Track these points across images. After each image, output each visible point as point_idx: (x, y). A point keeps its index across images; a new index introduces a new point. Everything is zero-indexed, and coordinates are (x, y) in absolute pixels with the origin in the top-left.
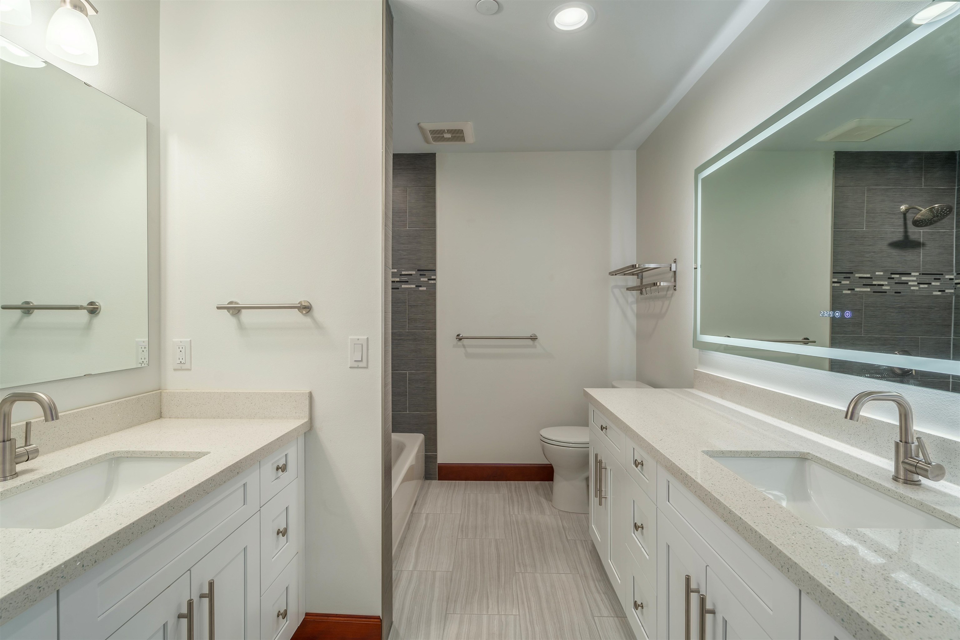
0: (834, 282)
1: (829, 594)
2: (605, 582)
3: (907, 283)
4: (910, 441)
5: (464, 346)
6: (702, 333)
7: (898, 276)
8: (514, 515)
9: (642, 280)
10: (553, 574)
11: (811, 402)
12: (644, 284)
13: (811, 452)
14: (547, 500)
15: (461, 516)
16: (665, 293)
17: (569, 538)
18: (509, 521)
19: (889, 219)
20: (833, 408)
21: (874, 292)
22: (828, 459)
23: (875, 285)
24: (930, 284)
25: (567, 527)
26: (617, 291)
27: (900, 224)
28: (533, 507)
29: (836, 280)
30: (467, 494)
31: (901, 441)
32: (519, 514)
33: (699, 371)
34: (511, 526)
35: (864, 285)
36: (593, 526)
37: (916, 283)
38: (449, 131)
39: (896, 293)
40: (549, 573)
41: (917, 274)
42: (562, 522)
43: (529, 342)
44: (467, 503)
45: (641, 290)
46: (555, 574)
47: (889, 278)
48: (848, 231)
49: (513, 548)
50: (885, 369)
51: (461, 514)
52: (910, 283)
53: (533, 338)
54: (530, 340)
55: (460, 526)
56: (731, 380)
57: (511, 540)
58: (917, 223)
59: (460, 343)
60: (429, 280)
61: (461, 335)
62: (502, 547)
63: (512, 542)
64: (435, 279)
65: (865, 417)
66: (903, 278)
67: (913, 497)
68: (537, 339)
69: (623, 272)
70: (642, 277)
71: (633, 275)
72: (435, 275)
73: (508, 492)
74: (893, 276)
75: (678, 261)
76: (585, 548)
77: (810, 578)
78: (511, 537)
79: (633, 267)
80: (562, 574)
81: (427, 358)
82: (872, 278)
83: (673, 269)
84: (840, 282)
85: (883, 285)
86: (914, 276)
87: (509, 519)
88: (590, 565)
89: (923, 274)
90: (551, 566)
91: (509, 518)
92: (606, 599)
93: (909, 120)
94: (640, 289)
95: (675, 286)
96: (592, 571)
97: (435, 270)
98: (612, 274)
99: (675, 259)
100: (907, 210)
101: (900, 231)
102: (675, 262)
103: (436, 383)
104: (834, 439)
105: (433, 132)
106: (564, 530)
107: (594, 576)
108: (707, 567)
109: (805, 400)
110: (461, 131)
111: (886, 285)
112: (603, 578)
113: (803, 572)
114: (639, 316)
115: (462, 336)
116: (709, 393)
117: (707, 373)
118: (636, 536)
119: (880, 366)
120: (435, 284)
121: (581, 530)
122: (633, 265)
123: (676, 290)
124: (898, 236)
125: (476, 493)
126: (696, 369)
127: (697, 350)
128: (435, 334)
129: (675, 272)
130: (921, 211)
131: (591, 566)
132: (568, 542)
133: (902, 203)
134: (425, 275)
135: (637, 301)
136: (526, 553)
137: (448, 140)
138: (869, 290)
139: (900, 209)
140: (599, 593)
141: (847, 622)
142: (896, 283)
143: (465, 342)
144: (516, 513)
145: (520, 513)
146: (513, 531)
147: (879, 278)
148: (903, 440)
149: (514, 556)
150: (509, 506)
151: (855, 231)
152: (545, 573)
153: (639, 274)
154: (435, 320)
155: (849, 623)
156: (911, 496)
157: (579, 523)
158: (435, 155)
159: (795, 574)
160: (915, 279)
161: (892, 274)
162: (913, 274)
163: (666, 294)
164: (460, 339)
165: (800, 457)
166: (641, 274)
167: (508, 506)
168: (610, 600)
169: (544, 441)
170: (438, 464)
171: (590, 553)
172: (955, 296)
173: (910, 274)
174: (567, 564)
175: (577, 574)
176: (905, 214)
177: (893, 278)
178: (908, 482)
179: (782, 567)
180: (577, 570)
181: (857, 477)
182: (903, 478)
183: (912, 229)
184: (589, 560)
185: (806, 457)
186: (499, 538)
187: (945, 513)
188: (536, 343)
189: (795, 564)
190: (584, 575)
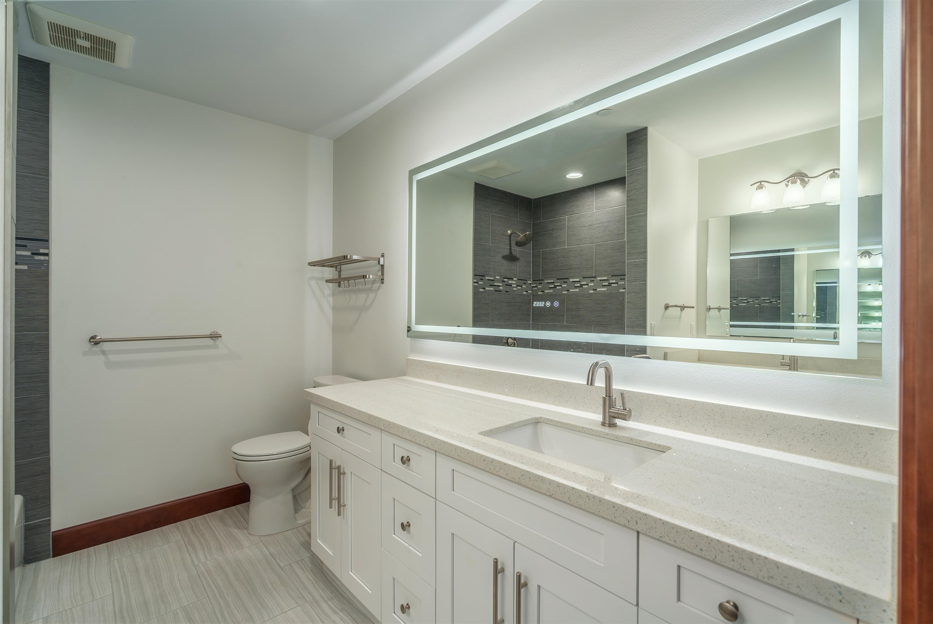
0: (475, 282)
1: (686, 532)
2: (338, 598)
3: (511, 285)
4: (611, 395)
5: (104, 353)
6: (417, 323)
7: (507, 280)
8: (200, 565)
9: (340, 272)
10: (277, 617)
11: (523, 376)
12: (342, 277)
13: (542, 416)
14: (240, 529)
15: (113, 597)
16: (370, 286)
17: (282, 565)
18: (196, 573)
19: (502, 239)
20: (542, 378)
21: (495, 291)
22: (557, 419)
23: (496, 286)
24: (522, 286)
25: (276, 553)
26: (313, 283)
27: (508, 243)
28: (225, 544)
29: (475, 281)
30: (116, 562)
31: (606, 396)
32: (207, 559)
33: (412, 359)
34: (201, 580)
35: (490, 285)
36: (318, 541)
37: (515, 286)
38: (87, 37)
39: (506, 292)
40: (272, 618)
41: (516, 279)
42: (267, 548)
43: (209, 341)
44: (119, 574)
45: (339, 283)
46: (279, 616)
47: (503, 281)
48: (482, 244)
49: (213, 608)
50: (584, 345)
51: (113, 594)
52: (513, 286)
53: (215, 336)
54: (210, 338)
55: (117, 613)
56: (447, 364)
57: (207, 598)
58: (518, 244)
59: (96, 349)
60: (33, 254)
61: (98, 338)
62: (196, 613)
63: (208, 600)
64: (47, 255)
65: (567, 382)
66: (510, 282)
67: (625, 436)
68: (221, 337)
69: (322, 264)
70: (340, 270)
71: (331, 267)
72: (48, 248)
73: (182, 537)
74: (505, 280)
75: (385, 255)
76: (304, 569)
77: (663, 523)
78: (205, 594)
79: (344, 258)
80: (288, 612)
81: (29, 376)
82: (494, 280)
83: (382, 263)
84: (478, 283)
85: (499, 286)
86: (515, 281)
87: (195, 572)
88: (316, 585)
89: (519, 279)
90: (272, 608)
91: (194, 570)
92: (345, 615)
93: (521, 170)
94: (338, 281)
95: (382, 279)
96: (321, 591)
97: (47, 241)
98: (312, 264)
99: (383, 254)
100: (511, 234)
101: (508, 248)
102: (383, 256)
103: (48, 411)
104: (543, 403)
105: (54, 27)
106: (273, 557)
107: (324, 596)
108: (515, 543)
109: (518, 374)
110: (112, 45)
111: (502, 286)
112: (334, 594)
113: (655, 520)
114: (335, 309)
115: (101, 339)
116: (424, 379)
117: (421, 360)
118: (400, 537)
119: (581, 342)
120: (48, 262)
121: (292, 550)
122: (345, 256)
123: (384, 283)
124: (507, 252)
125: (130, 554)
126: (408, 357)
127: (409, 339)
128: (46, 338)
129: (383, 266)
130: (520, 236)
131: (318, 587)
132: (282, 569)
133: (509, 228)
134: (26, 246)
135: (334, 294)
136: (233, 607)
137: (82, 49)
138: (492, 289)
139: (508, 233)
140: (335, 612)
141: (706, 550)
142: (506, 285)
143: (106, 346)
144: (203, 559)
145: (209, 558)
146: (205, 586)
147: (498, 281)
148: (608, 395)
149: (217, 617)
150: (190, 555)
151: (486, 245)
152: (267, 620)
153: (337, 267)
154: (48, 316)
155: (708, 550)
156: (624, 436)
157: (288, 542)
158: (49, 66)
159: (645, 524)
160: (515, 282)
161: (504, 278)
162: (514, 279)
163: (372, 287)
164: (96, 343)
165: (536, 422)
166: (339, 266)
167: (188, 555)
168: (349, 615)
169: (238, 459)
170: (53, 532)
171: (311, 573)
172: (532, 295)
173: (513, 279)
174: (291, 597)
175: (305, 603)
176: (510, 236)
177: (504, 281)
178: (612, 425)
179: (629, 521)
180: (304, 597)
181: (583, 429)
182: (608, 423)
183: (515, 248)
184: (313, 581)
185: (539, 421)
186: (188, 604)
187: (648, 442)
188: (219, 341)
189: (645, 515)
190: (313, 601)
